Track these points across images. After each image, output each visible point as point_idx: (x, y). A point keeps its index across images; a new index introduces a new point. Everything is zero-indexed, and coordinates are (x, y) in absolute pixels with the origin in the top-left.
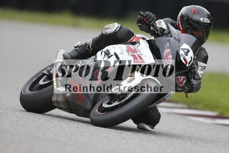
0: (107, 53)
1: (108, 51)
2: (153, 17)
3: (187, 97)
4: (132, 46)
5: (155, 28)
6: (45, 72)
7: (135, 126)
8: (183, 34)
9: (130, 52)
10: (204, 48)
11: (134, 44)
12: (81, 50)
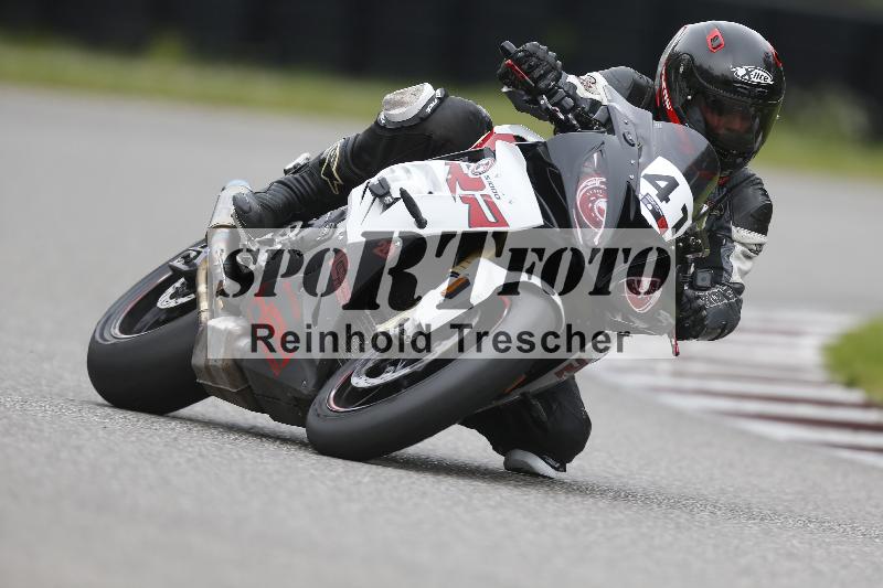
0: (381, 192)
1: (383, 183)
2: (552, 60)
3: (677, 354)
4: (468, 167)
5: (556, 99)
6: (179, 264)
7: (497, 461)
8: (659, 124)
9: (458, 187)
10: (757, 176)
11: (475, 157)
12: (302, 181)
